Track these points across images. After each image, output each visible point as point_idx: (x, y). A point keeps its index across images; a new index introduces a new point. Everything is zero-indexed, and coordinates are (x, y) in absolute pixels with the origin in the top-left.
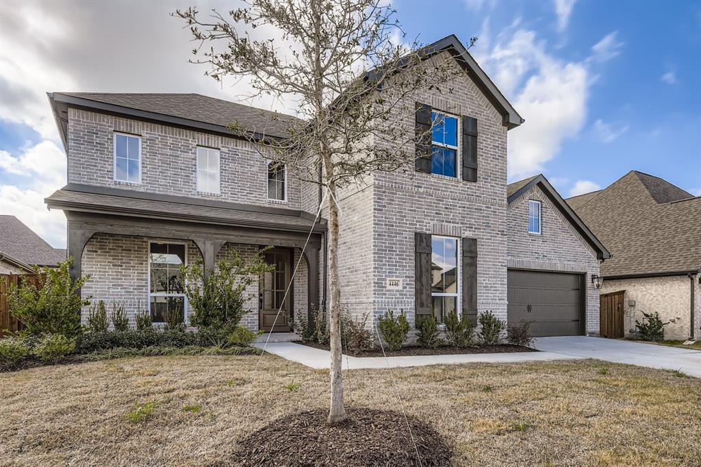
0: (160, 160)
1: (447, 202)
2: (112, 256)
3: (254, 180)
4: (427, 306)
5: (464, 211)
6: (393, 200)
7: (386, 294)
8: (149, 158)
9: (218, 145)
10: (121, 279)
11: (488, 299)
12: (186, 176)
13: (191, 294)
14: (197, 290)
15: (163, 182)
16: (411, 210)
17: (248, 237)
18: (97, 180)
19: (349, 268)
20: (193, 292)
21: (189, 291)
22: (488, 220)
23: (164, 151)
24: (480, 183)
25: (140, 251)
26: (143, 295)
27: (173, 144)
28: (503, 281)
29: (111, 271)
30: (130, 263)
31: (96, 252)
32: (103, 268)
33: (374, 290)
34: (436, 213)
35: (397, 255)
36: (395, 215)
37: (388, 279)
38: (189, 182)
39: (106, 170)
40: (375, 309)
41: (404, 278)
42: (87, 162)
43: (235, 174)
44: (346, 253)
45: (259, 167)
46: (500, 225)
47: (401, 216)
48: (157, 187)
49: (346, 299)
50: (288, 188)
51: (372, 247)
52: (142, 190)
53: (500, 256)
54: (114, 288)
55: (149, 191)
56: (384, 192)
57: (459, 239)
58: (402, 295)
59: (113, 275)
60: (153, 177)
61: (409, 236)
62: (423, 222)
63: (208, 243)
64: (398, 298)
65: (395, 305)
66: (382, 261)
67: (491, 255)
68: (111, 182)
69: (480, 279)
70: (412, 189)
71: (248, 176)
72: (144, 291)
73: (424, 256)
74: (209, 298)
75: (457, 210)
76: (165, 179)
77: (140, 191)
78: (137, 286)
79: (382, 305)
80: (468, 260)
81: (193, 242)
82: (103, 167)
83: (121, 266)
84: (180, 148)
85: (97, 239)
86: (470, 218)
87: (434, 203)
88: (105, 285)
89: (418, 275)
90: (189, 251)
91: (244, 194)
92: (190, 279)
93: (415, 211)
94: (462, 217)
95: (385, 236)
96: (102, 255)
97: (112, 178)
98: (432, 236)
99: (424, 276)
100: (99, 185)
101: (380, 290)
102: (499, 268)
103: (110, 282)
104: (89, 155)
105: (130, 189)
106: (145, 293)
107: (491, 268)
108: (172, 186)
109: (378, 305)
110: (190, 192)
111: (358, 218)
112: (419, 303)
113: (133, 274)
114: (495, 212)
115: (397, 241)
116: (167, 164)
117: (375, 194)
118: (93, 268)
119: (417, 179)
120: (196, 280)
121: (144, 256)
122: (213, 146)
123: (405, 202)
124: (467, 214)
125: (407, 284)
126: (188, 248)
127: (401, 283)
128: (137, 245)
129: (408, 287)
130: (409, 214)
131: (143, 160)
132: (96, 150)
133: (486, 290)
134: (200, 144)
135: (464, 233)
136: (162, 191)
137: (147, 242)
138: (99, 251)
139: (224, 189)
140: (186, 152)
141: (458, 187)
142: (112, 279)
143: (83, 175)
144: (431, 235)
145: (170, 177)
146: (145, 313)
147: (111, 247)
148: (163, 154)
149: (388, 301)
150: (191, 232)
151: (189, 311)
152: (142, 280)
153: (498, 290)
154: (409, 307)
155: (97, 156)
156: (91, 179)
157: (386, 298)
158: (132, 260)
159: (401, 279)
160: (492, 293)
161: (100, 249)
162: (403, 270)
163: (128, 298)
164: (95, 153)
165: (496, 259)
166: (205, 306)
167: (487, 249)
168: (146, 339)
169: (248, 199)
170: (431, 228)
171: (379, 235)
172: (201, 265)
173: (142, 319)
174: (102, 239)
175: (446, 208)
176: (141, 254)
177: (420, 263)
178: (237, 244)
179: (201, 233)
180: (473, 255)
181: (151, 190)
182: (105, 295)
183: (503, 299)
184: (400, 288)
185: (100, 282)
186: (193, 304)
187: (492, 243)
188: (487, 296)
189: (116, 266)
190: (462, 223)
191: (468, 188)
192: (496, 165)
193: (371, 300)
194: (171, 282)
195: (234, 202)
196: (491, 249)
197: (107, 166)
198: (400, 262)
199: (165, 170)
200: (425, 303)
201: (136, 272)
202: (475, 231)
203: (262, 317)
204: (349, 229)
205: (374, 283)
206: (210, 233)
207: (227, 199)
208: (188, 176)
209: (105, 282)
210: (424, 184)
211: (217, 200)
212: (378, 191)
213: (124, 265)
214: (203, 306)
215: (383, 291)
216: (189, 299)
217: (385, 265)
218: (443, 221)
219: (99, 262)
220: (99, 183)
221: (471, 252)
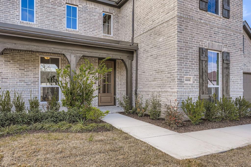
0: (46, 10)
1: (215, 29)
2: (19, 64)
3: (96, 23)
4: (206, 94)
5: (223, 35)
6: (188, 27)
7: (184, 87)
8: (39, 9)
9: (77, 3)
10: (24, 77)
11: (234, 89)
12: (60, 20)
13: (62, 86)
14: (66, 84)
15: (47, 23)
16: (197, 34)
17: (95, 52)
18: (10, 20)
19: (155, 71)
20: (64, 85)
21: (62, 84)
22: (234, 42)
23: (48, 5)
24: (231, 20)
25: (35, 61)
26: (36, 86)
27: (53, 2)
28: (241, 78)
29: (18, 73)
30: (29, 68)
31: (10, 61)
32: (13, 71)
33: (178, 84)
34: (210, 36)
35: (190, 61)
36: (189, 36)
37: (185, 77)
38: (61, 23)
39: (15, 14)
40: (178, 96)
41: (194, 76)
42: (5, 9)
43: (86, 20)
44: (153, 61)
45: (99, 16)
46: (239, 45)
47: (192, 37)
48: (44, 25)
49: (153, 89)
50: (113, 28)
51: (176, 56)
52: (36, 27)
53: (239, 63)
54: (20, 83)
55: (39, 28)
56: (183, 21)
57: (219, 53)
58: (192, 87)
59: (19, 75)
60: (42, 20)
61: (196, 49)
62: (203, 41)
63: (73, 56)
64: (190, 89)
65: (189, 94)
66: (182, 65)
67: (236, 63)
68: (18, 21)
69: (231, 77)
70: (198, 20)
71: (93, 21)
72: (37, 84)
73: (204, 62)
74: (74, 89)
75: (220, 35)
76: (48, 21)
77: (34, 27)
78: (33, 81)
79: (182, 94)
80: (225, 66)
81: (64, 55)
82: (14, 13)
83: (24, 70)
84: (57, 4)
85: (10, 54)
86: (226, 40)
87: (209, 30)
88: (15, 81)
89: (201, 74)
90: (61, 62)
91: (91, 31)
92: (62, 77)
93: (199, 34)
94: (222, 39)
95: (183, 49)
96: (13, 64)
97: (19, 20)
98: (208, 51)
99: (204, 75)
100: (11, 23)
101: (181, 84)
102: (239, 70)
103: (18, 79)
104: (5, 6)
105: (29, 26)
106: (37, 85)
107: (236, 70)
108: (52, 25)
109: (180, 94)
110: (62, 29)
111: (163, 39)
112: (202, 92)
113: (31, 74)
114: (237, 37)
115: (190, 52)
116: (50, 13)
117: (178, 22)
118: (8, 71)
119: (200, 14)
120: (66, 78)
121: (37, 64)
122: (74, 4)
123: (194, 28)
124: (225, 38)
125: (195, 80)
126: (61, 60)
127: (192, 79)
128: (33, 58)
129: (195, 81)
130: (196, 36)
131: (36, 10)
132: (10, 3)
133: (233, 83)
134: (68, 2)
135: (223, 49)
136: (47, 28)
137: (38, 56)
138: (11, 61)
139: (80, 28)
140: (60, 7)
141: (220, 21)
142: (19, 77)
143: (2, 17)
144: (207, 49)
145: (52, 20)
146: (35, 98)
147: (18, 59)
148: (47, 7)
149: (185, 91)
150: (63, 49)
151: (62, 96)
152: (35, 78)
153: (239, 83)
154: (196, 95)
155: (10, 6)
156: (7, 19)
157: (184, 89)
158: (30, 66)
159: (192, 77)
160: (236, 85)
161: (12, 60)
162: (193, 71)
163: (27, 88)
164: (9, 4)
165: (238, 65)
166: (71, 94)
167: (234, 59)
168: (34, 117)
169: (93, 34)
170: (207, 45)
171: (180, 49)
172: (69, 68)
173: (32, 102)
174: (13, 54)
175: (215, 33)
176: (36, 63)
177: (202, 66)
178: (88, 57)
179: (69, 50)
180: (228, 62)
181: (41, 27)
182: (15, 86)
183: (241, 89)
184: (191, 82)
185: (12, 79)
186: (64, 93)
187: (236, 55)
188: (234, 87)
189: (21, 69)
190: (222, 43)
191: (225, 22)
192: (238, 9)
193: (176, 90)
194: (52, 78)
195: (85, 35)
196: (236, 59)
197: (16, 12)
198: (191, 66)
199: (49, 16)
200: (205, 91)
201: (32, 73)
202: (228, 48)
203: (99, 98)
204: (155, 46)
205: (178, 79)
206: (74, 50)
207: (82, 33)
208: (61, 20)
209: (15, 79)
210: (203, 18)
211: (76, 33)
212: (180, 20)
213: (26, 69)
214: (70, 93)
215: (182, 84)
216: (61, 89)
217: (183, 68)
218: (213, 41)
219: (11, 67)
220: (11, 22)
221: (227, 60)
